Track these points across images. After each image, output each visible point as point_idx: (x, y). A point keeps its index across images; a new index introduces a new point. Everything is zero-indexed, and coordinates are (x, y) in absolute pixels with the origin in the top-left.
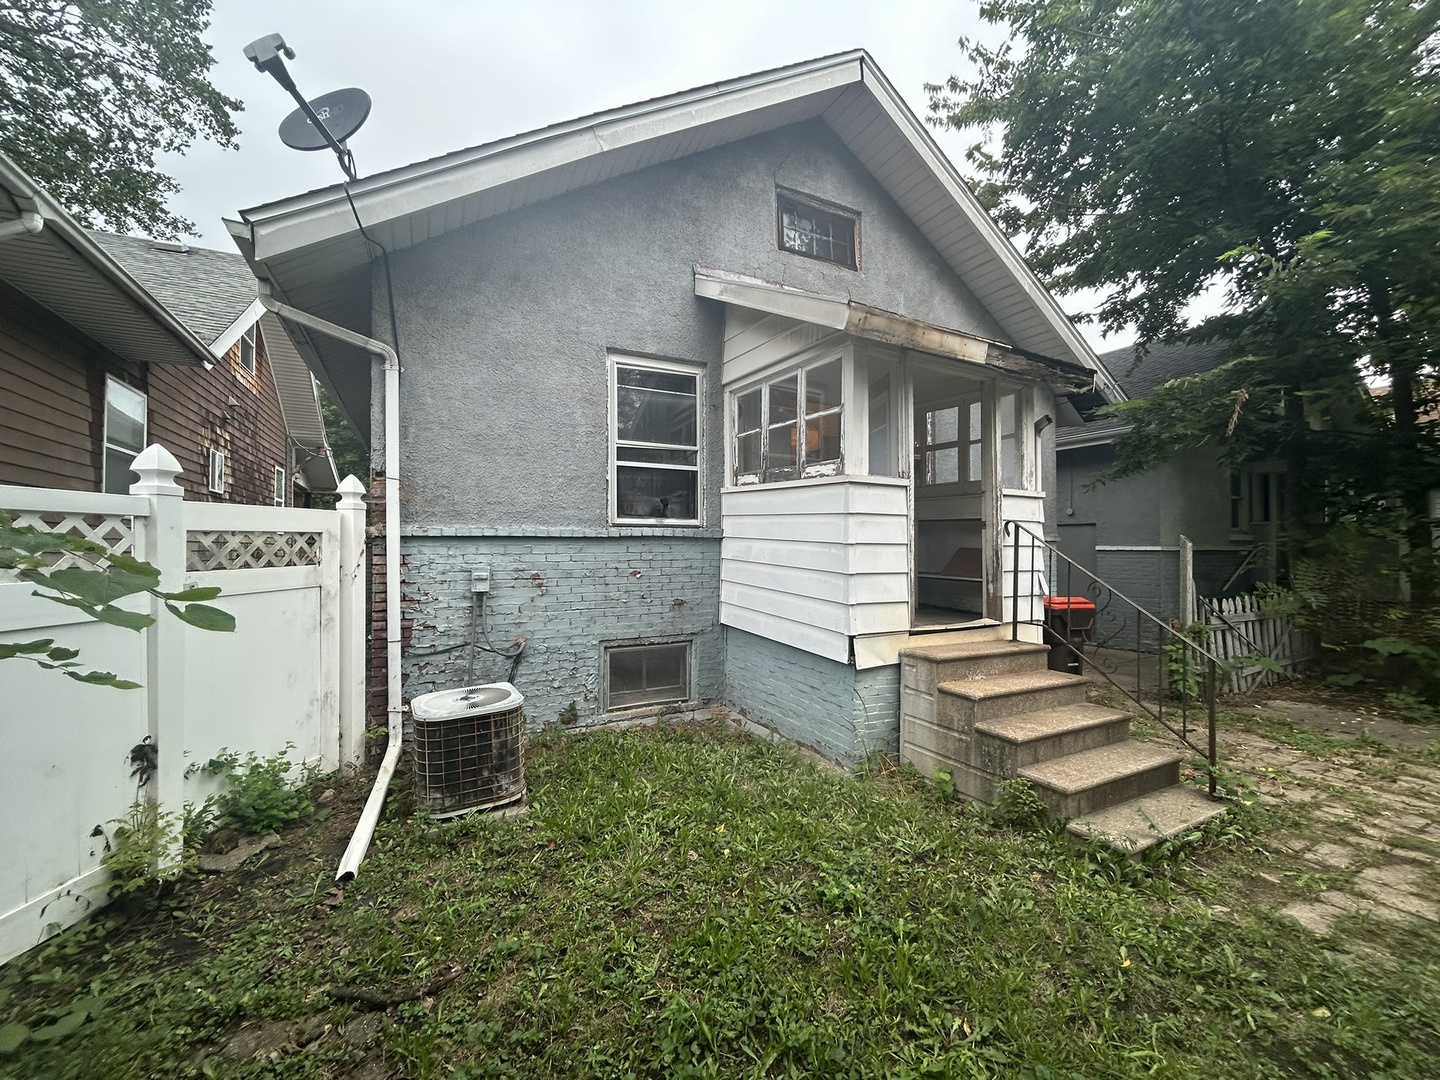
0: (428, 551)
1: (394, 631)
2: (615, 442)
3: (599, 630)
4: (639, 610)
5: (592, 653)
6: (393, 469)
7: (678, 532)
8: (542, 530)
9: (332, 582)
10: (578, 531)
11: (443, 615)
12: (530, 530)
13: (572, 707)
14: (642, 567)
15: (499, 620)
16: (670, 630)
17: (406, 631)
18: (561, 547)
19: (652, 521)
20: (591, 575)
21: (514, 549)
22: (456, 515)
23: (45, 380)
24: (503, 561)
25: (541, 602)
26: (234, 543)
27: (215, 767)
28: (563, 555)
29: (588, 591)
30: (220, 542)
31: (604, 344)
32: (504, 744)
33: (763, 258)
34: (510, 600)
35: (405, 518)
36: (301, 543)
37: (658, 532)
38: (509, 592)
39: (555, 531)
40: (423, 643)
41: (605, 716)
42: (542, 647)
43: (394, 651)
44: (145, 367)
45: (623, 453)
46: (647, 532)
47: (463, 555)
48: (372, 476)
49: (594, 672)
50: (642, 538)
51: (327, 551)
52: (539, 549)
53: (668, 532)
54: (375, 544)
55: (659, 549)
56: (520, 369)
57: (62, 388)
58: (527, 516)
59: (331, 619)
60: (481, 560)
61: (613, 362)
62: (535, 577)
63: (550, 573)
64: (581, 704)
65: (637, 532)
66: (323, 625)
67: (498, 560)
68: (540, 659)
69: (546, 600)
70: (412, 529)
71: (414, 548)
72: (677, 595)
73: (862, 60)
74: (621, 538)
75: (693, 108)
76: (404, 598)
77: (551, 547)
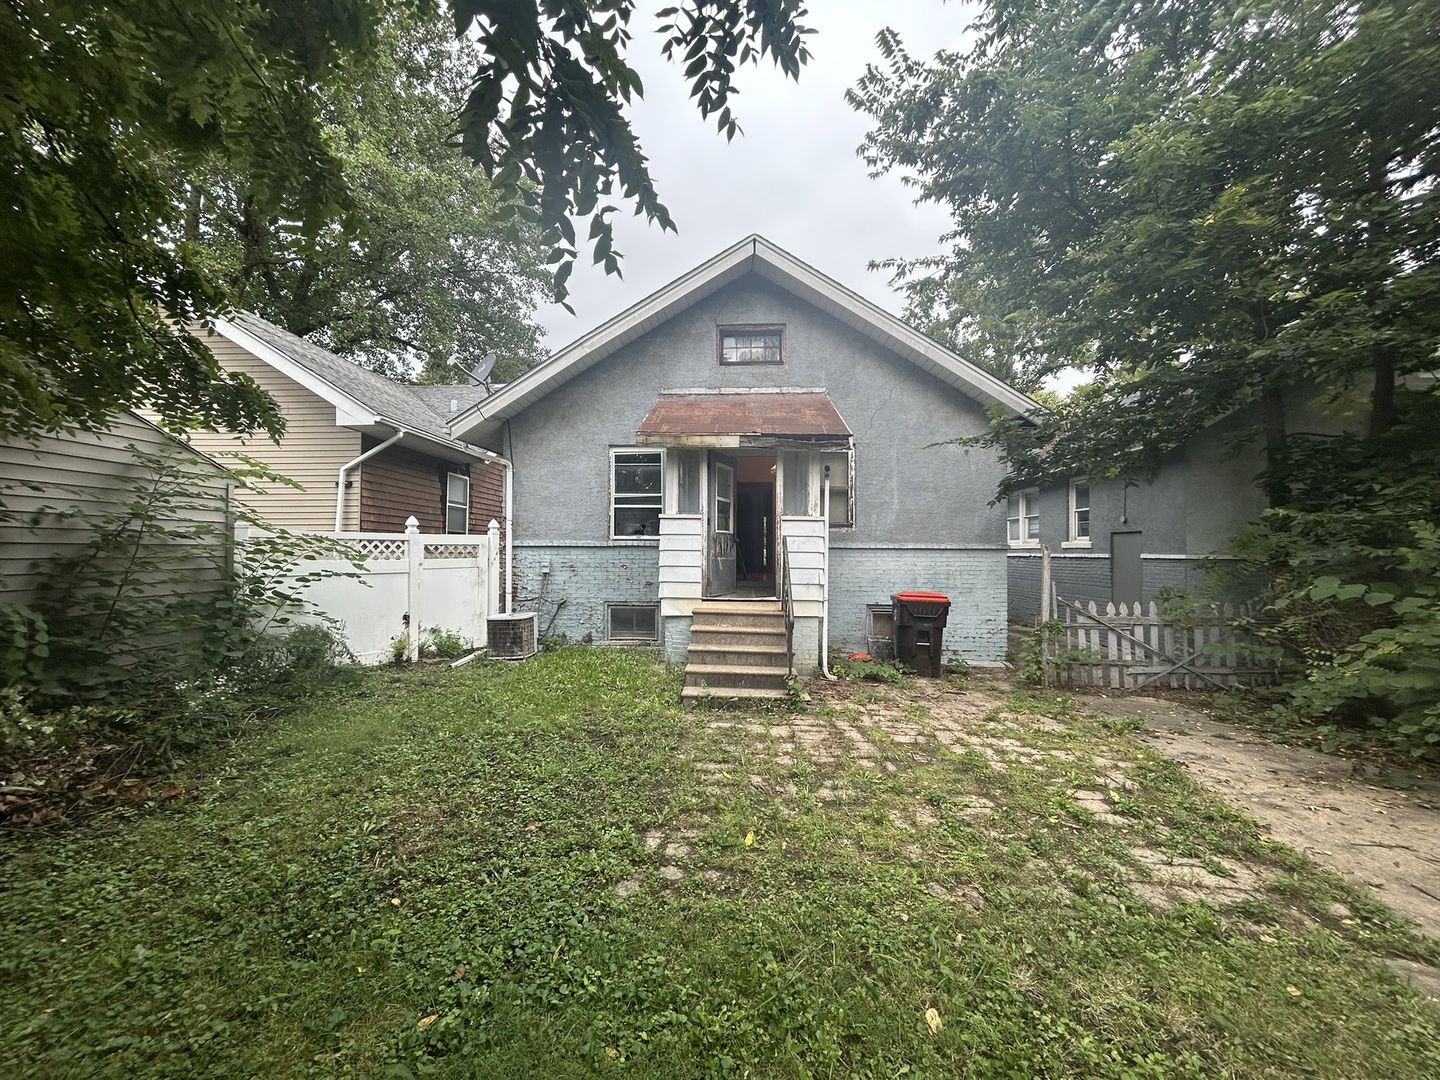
0: (524, 553)
1: (509, 589)
2: (614, 495)
3: (603, 595)
4: (625, 586)
5: (600, 608)
6: (509, 516)
7: (648, 543)
8: (573, 543)
9: (483, 564)
10: (591, 543)
11: (531, 582)
12: (568, 543)
13: (589, 635)
14: (628, 563)
15: (555, 587)
16: (644, 598)
17: (515, 589)
18: (584, 551)
19: (634, 537)
20: (599, 566)
21: (561, 552)
22: (536, 536)
23: (421, 482)
24: (556, 558)
25: (575, 579)
26: (441, 549)
27: (434, 631)
28: (585, 556)
29: (597, 574)
30: (436, 548)
31: (607, 443)
32: (515, 634)
33: (707, 374)
34: (560, 577)
35: (515, 537)
36: (469, 549)
37: (635, 543)
38: (559, 573)
39: (580, 544)
40: (522, 595)
41: (607, 642)
42: (575, 602)
43: (509, 597)
44: (468, 465)
45: (618, 501)
46: (629, 543)
47: (538, 555)
48: (502, 520)
49: (601, 619)
50: (626, 546)
51: (482, 554)
52: (574, 552)
53: (641, 544)
54: (502, 550)
55: (636, 552)
56: (565, 463)
57: (428, 483)
58: (567, 536)
59: (483, 582)
60: (547, 557)
61: (613, 452)
62: (571, 566)
63: (579, 565)
64: (594, 634)
65: (623, 543)
66: (480, 583)
67: (554, 557)
68: (574, 608)
69: (577, 578)
70: (517, 543)
71: (518, 551)
72: (649, 579)
73: (755, 240)
74: (614, 547)
75: (636, 314)
76: (514, 574)
77: (579, 552)
